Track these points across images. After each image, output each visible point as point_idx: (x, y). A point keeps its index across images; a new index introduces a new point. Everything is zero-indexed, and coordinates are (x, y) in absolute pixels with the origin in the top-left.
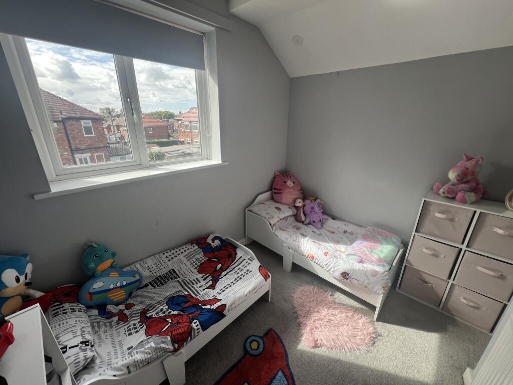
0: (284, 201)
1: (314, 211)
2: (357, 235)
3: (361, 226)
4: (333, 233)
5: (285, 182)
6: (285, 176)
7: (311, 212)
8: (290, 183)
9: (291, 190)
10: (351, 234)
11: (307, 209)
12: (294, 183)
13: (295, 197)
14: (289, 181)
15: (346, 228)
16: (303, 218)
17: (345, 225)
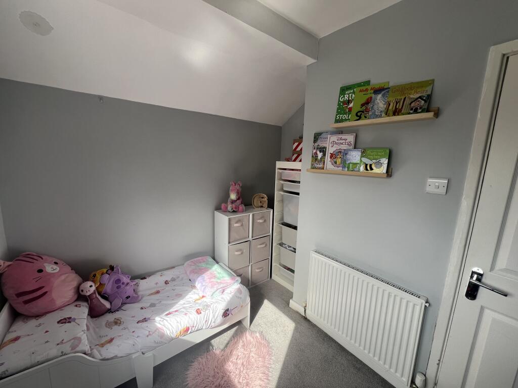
0: (59, 302)
1: (123, 283)
2: (179, 277)
3: (173, 267)
4: (158, 292)
5: (40, 271)
6: (31, 260)
7: (118, 287)
8: (49, 268)
9: (63, 277)
10: (173, 280)
11: (108, 288)
12: (56, 263)
13: (75, 284)
14: (46, 264)
15: (164, 278)
16: (107, 305)
17: (161, 276)
